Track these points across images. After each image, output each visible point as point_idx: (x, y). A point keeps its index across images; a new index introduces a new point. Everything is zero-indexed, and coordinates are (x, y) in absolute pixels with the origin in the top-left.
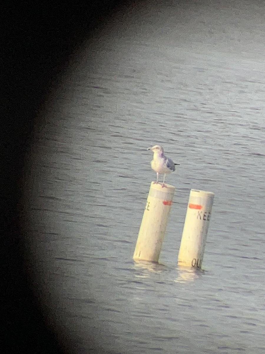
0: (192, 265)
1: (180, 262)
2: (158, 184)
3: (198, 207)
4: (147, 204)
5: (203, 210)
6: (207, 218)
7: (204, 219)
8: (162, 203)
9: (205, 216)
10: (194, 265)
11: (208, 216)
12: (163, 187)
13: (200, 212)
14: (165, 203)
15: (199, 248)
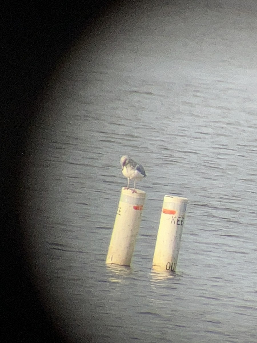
0: (166, 268)
1: (154, 265)
2: (129, 190)
3: (172, 212)
4: (119, 209)
5: (176, 215)
6: (180, 223)
7: (178, 224)
8: (132, 207)
9: (178, 221)
10: (168, 268)
11: (182, 221)
12: (133, 193)
13: (174, 217)
14: (136, 208)
15: (173, 251)
